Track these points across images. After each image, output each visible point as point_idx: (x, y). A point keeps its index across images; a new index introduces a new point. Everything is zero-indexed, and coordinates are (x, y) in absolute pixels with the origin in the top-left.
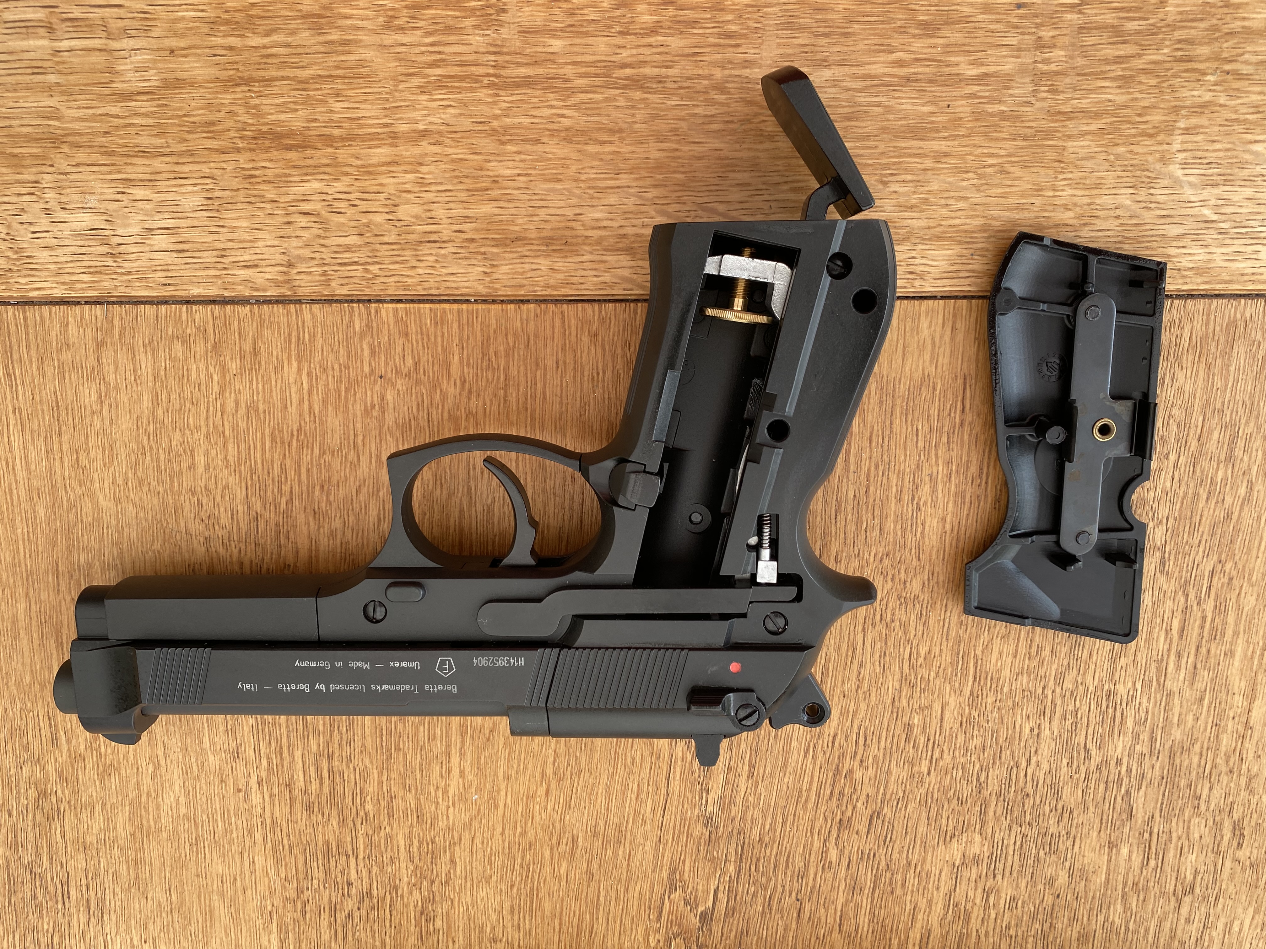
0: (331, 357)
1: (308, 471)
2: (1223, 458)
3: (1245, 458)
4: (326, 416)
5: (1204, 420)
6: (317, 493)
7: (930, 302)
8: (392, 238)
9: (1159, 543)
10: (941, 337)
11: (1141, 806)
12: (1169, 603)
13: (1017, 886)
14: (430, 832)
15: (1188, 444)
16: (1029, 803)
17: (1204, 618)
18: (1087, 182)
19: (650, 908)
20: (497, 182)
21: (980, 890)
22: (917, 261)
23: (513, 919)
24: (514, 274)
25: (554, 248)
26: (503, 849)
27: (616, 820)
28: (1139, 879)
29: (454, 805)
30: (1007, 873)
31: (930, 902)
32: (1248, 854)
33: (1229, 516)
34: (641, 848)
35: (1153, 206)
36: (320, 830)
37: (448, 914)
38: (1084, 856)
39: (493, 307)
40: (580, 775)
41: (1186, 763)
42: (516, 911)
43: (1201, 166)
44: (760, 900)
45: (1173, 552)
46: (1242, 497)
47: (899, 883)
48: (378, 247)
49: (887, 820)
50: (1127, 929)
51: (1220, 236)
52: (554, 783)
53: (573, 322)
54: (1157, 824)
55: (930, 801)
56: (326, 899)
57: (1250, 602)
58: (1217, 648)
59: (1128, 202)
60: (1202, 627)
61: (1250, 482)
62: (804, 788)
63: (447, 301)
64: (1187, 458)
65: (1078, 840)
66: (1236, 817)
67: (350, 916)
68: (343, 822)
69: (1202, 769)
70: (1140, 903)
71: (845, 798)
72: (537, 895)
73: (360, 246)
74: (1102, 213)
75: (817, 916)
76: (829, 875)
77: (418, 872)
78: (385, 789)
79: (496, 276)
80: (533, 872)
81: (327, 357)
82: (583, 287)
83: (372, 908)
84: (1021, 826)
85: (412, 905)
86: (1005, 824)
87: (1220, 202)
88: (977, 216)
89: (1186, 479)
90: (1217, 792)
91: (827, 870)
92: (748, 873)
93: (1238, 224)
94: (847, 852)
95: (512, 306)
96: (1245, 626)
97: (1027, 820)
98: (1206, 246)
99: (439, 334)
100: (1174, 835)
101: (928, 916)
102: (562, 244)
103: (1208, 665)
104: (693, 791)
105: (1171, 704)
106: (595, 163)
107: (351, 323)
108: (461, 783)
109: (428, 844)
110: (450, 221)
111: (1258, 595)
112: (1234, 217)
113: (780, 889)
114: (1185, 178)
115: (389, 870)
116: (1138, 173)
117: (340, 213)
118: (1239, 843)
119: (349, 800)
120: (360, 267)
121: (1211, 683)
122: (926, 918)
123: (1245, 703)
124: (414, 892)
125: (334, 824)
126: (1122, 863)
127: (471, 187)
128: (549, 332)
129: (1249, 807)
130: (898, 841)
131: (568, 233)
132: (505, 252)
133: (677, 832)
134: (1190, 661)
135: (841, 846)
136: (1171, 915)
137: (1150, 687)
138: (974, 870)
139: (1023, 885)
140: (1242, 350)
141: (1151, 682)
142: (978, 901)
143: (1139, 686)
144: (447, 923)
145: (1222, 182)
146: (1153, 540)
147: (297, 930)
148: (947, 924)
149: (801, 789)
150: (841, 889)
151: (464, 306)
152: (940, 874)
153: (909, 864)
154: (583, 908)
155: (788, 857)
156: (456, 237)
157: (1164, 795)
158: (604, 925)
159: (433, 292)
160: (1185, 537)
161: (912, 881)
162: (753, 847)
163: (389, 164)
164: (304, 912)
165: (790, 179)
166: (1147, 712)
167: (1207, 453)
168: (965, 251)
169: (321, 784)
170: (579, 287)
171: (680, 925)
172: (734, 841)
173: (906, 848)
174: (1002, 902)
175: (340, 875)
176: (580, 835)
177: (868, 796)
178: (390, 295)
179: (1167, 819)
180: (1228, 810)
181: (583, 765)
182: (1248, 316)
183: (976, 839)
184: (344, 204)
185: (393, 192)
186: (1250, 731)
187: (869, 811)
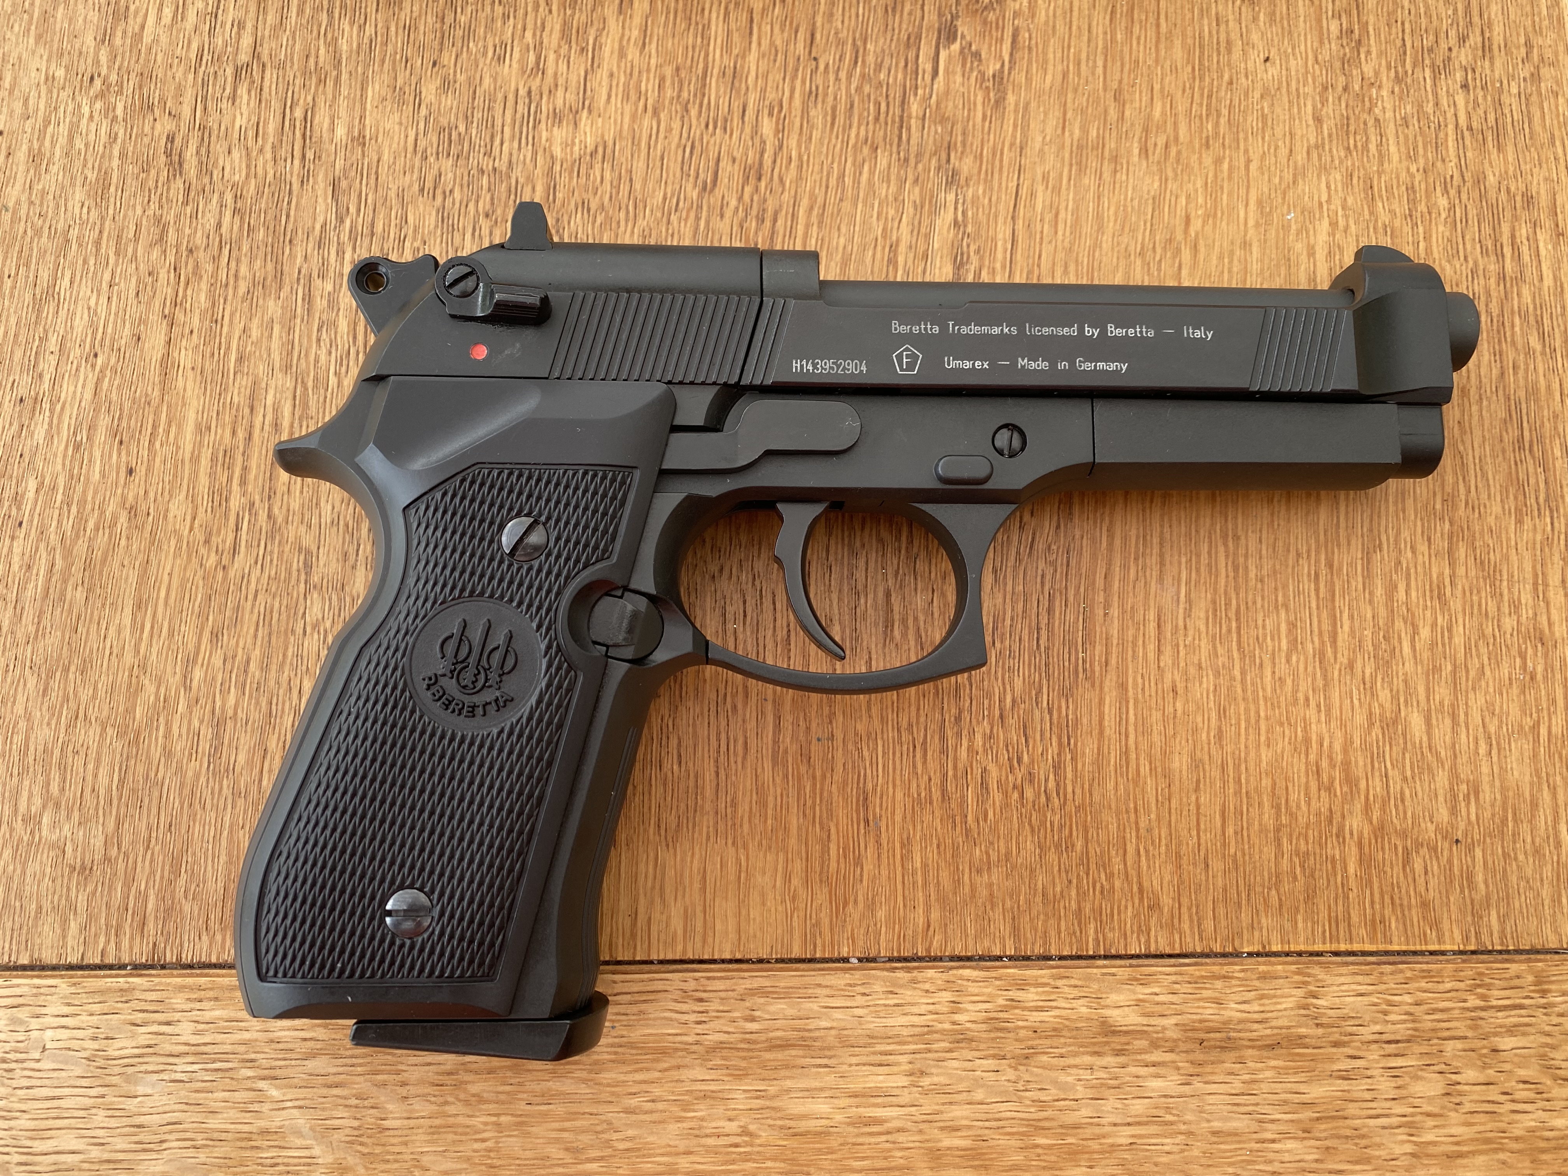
0: (1529, 872)
1: (1554, 701)
2: (230, 724)
3: (196, 723)
4: (1532, 784)
5: (260, 781)
6: (1540, 669)
7: (670, 957)
8: (1450, 1045)
9: (315, 595)
10: (652, 902)
11: (320, 200)
12: (295, 505)
13: (495, 80)
14: (1353, 164)
15: (281, 744)
16: (484, 204)
17: (243, 482)
18: (451, 1137)
19: (1030, 49)
20: (1304, 1131)
21: (550, 72)
22: (693, 1017)
23: (1228, 33)
24: (1275, 996)
25: (1218, 1035)
26: (1246, 139)
27: (1086, 181)
28: (317, 90)
29: (1321, 205)
30: (511, 98)
31: (622, 54)
32: (158, 125)
33: (216, 636)
34: (1048, 138)
35: (353, 1102)
36: (1511, 169)
37: (1321, 42)
38: (401, 124)
39: (1302, 948)
40: (1142, 248)
41: (258, 263)
42: (1223, 45)
43: (286, 1160)
44: (871, 59)
45: (293, 581)
46: (198, 667)
47: (668, 83)
48: (1470, 1034)
49: (692, 179)
50: (330, 13)
51: (253, 1056)
52: (1179, 236)
53: (1186, 926)
54: (296, 172)
55: (631, 208)
56: (1498, 63)
57: (178, 508)
58: (222, 437)
59: (390, 1107)
60: (245, 469)
61: (188, 688)
62: (815, 228)
63: (1364, 953)
64: (281, 724)
65: (410, 149)
66: (179, 183)
67: (1463, 39)
68: (1480, 180)
69: (234, 254)
70: (313, 52)
71: (754, 212)
72: (1193, 69)
73: (1496, 1034)
74: (426, 1091)
75: (786, 35)
76: (771, 95)
77: (1367, 104)
78: (1421, 229)
79: (1300, 992)
80: (1201, 104)
81: (1534, 871)
82: (1174, 978)
83: (1431, 50)
84: (495, 169)
85: (1374, 55)
86: (518, 173)
87: (256, 1107)
88: (609, 1085)
89: (281, 692)
90: (209, 220)
91: (776, 103)
92: (891, 99)
93: (227, 1074)
94: (748, 130)
95: (1274, 949)
96: (183, 471)
97: (485, 177)
98: (272, 1041)
99: (1377, 906)
100: (269, 156)
101: (623, 35)
102: (1208, 1040)
103: (234, 412)
104: (977, 223)
105: (284, 353)
106: (1164, 1159)
107: (1502, 920)
108: (1312, 238)
109: (1355, 146)
110: (1369, 1073)
111: (166, 517)
112: (234, 1085)
113: (843, 75)
114: (309, 1142)
115: (1409, 107)
116: (378, 1150)
117: (1525, 1082)
118: (172, 142)
119: (1472, 212)
120: (1495, 1003)
121: (227, 384)
122: (627, 32)
123: (176, 355)
124: (1371, 74)
125: (1491, 178)
126: (343, 113)
127: (1341, 1123)
128: (1221, 911)
129: (160, 199)
130: (673, 146)
131: (1199, 1056)
132: (1289, 1028)
133: (997, 163)
134: (260, 418)
135: (757, 140)
136: (267, 33)
137: (316, 379)
138: (559, 102)
139: (487, 81)
140: (211, 886)
141: (315, 387)
142: (552, 57)
143: (333, 380)
144: (1321, 27)
145: (254, 1137)
146: (323, 599)
147: (1537, 19)
148: (595, 23)
149: (820, 227)
150: (753, 74)
151: (1343, 947)
152: (609, 96)
153: (656, 113)
154: (1126, 50)
155: (833, 124)
156: (1359, 1049)
157: (288, 216)
158: (1094, 23)
159: (1388, 968)
160: (277, 605)
161: (649, 86)
162: (885, 139)
163: (1461, 1155)
164: (1528, 45)
165: (884, 1138)
166: (319, 340)
167: (253, 731)
168: (625, 1033)
169: (1513, 237)
170: (1179, 978)
171: (985, 22)
172: (914, 149)
173: (662, 135)
174: (516, 55)
175: (1480, 100)
176: (1136, 159)
177: (722, 216)
178: (1448, 962)
179: (280, 179)
180: (192, 194)
181: (1139, 262)
182: (204, 938)
183: (559, 149)
184: (1520, 1095)
185: (1453, 1114)
186: (167, 312)
187: (718, 193)
